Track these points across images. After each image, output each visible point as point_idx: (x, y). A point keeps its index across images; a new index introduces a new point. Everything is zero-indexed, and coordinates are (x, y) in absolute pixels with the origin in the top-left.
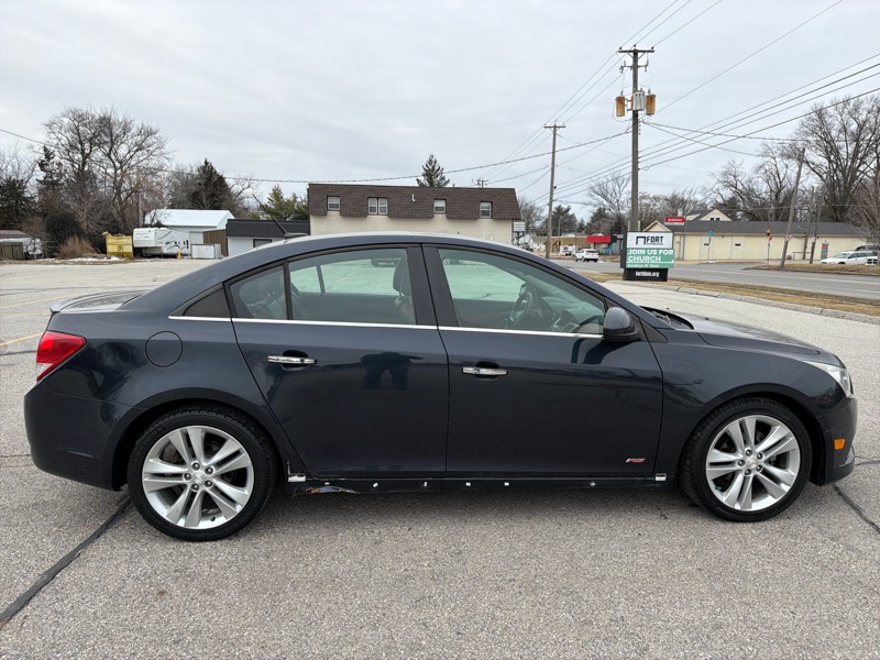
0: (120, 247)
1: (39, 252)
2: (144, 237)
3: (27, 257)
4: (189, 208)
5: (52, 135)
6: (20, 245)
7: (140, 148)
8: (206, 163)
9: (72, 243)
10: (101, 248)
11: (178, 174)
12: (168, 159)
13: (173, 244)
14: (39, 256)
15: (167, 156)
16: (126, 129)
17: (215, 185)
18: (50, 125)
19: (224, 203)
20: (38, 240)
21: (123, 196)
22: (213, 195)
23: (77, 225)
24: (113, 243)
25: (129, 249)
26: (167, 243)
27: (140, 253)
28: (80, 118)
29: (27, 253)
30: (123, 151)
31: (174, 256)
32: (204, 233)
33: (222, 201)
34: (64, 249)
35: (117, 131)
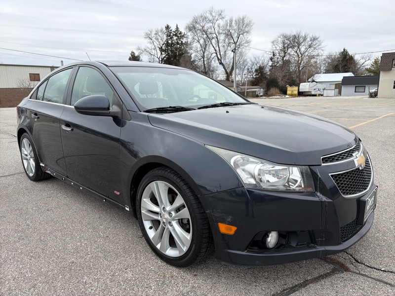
0: (292, 92)
1: (261, 94)
2: (304, 87)
3: (257, 96)
4: (333, 73)
5: (274, 46)
6: (255, 91)
7: (310, 46)
8: (344, 50)
9: (273, 90)
10: (284, 92)
11: (329, 57)
12: (322, 50)
13: (317, 90)
14: (261, 96)
15: (322, 49)
16: (305, 39)
17: (347, 61)
18: (273, 42)
19: (351, 69)
20: (262, 90)
21: (300, 69)
22: (345, 65)
23: (277, 83)
24: (290, 90)
25: (296, 92)
26: (315, 89)
27: (301, 94)
28: (285, 37)
29: (257, 95)
30: (303, 49)
31: (315, 95)
32: (336, 84)
33: (349, 68)
34: (269, 93)
35: (301, 40)
